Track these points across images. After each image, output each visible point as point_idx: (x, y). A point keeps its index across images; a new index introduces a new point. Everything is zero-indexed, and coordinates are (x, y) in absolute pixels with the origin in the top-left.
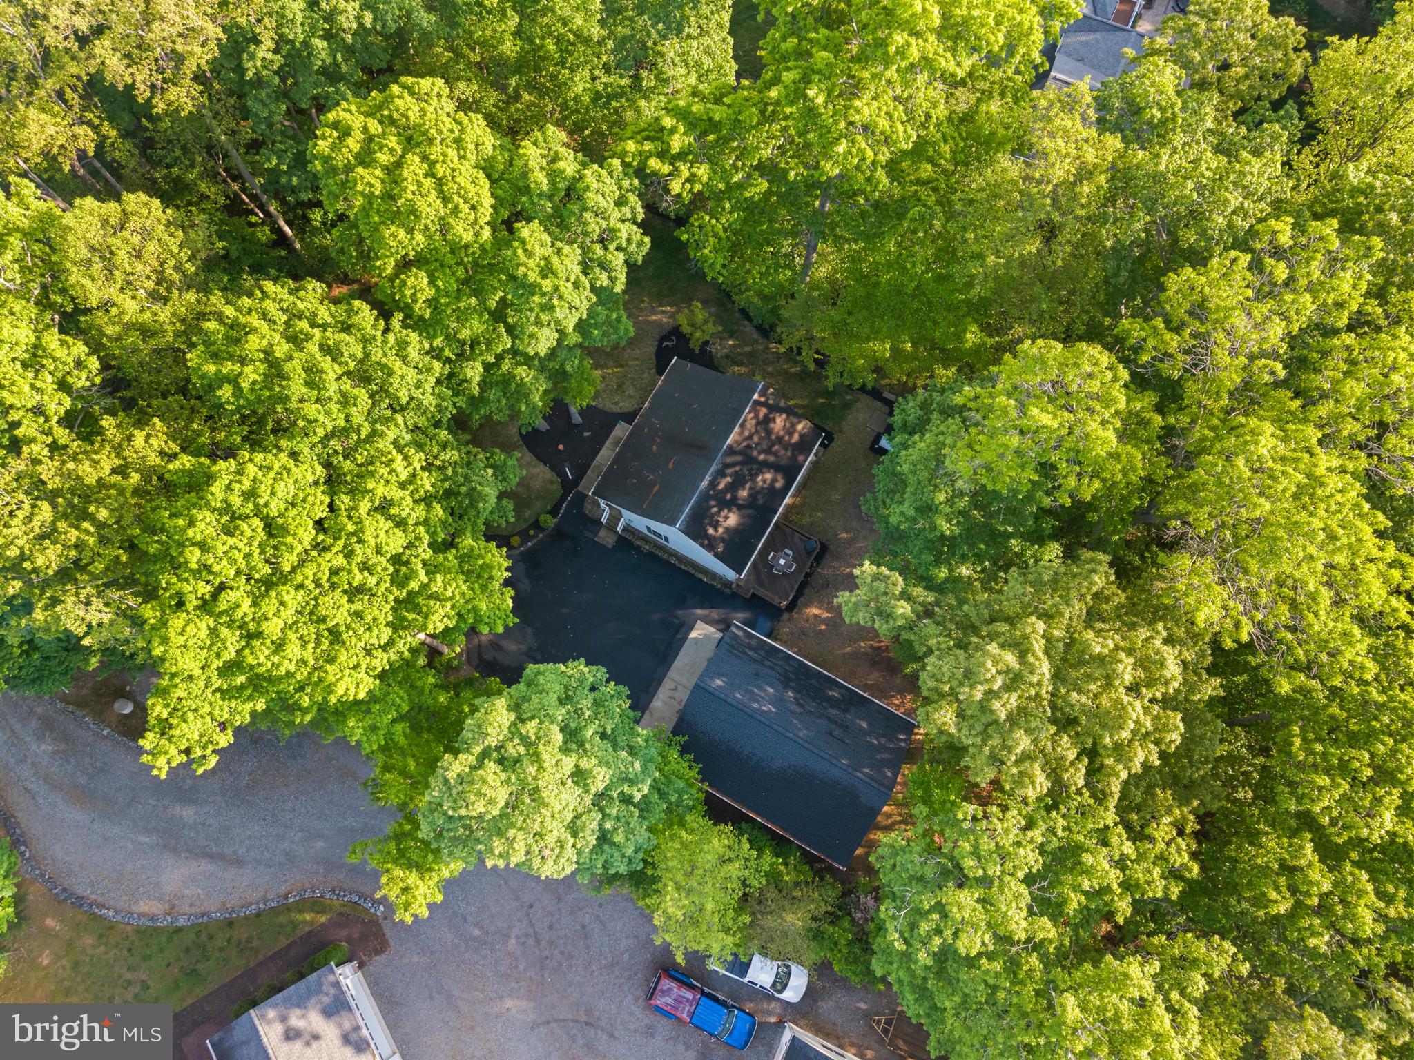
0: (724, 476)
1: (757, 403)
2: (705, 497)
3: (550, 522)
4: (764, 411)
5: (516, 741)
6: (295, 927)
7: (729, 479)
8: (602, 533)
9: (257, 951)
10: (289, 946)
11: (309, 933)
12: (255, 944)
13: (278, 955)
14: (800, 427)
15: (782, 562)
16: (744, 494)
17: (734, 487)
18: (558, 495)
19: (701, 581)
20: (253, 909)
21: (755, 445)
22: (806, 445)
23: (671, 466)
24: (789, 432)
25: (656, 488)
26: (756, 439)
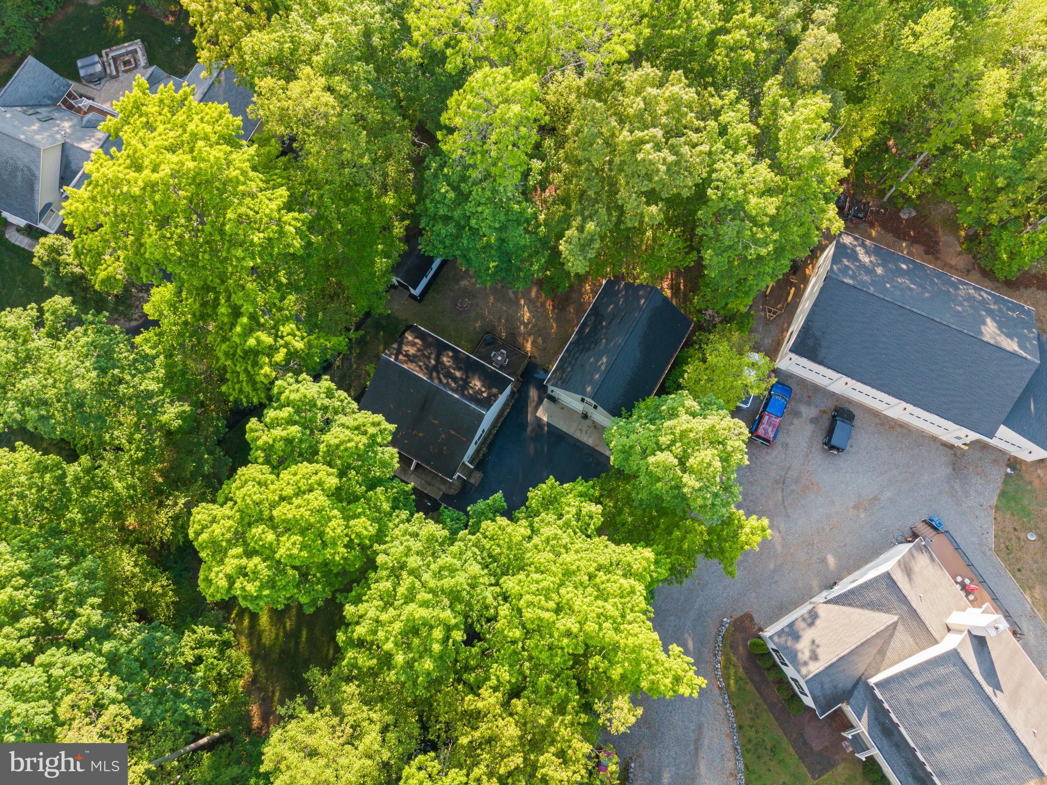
0: (448, 383)
1: (396, 359)
2: (463, 395)
4: (401, 357)
6: (741, 679)
7: (450, 381)
8: (472, 481)
9: (757, 704)
10: (752, 681)
11: (744, 668)
12: (752, 707)
13: (758, 689)
14: (410, 338)
15: (499, 358)
16: (458, 374)
17: (455, 379)
19: (509, 413)
20: (730, 712)
21: (425, 364)
22: (422, 336)
23: (436, 422)
24: (414, 344)
25: (452, 432)
26: (421, 364)
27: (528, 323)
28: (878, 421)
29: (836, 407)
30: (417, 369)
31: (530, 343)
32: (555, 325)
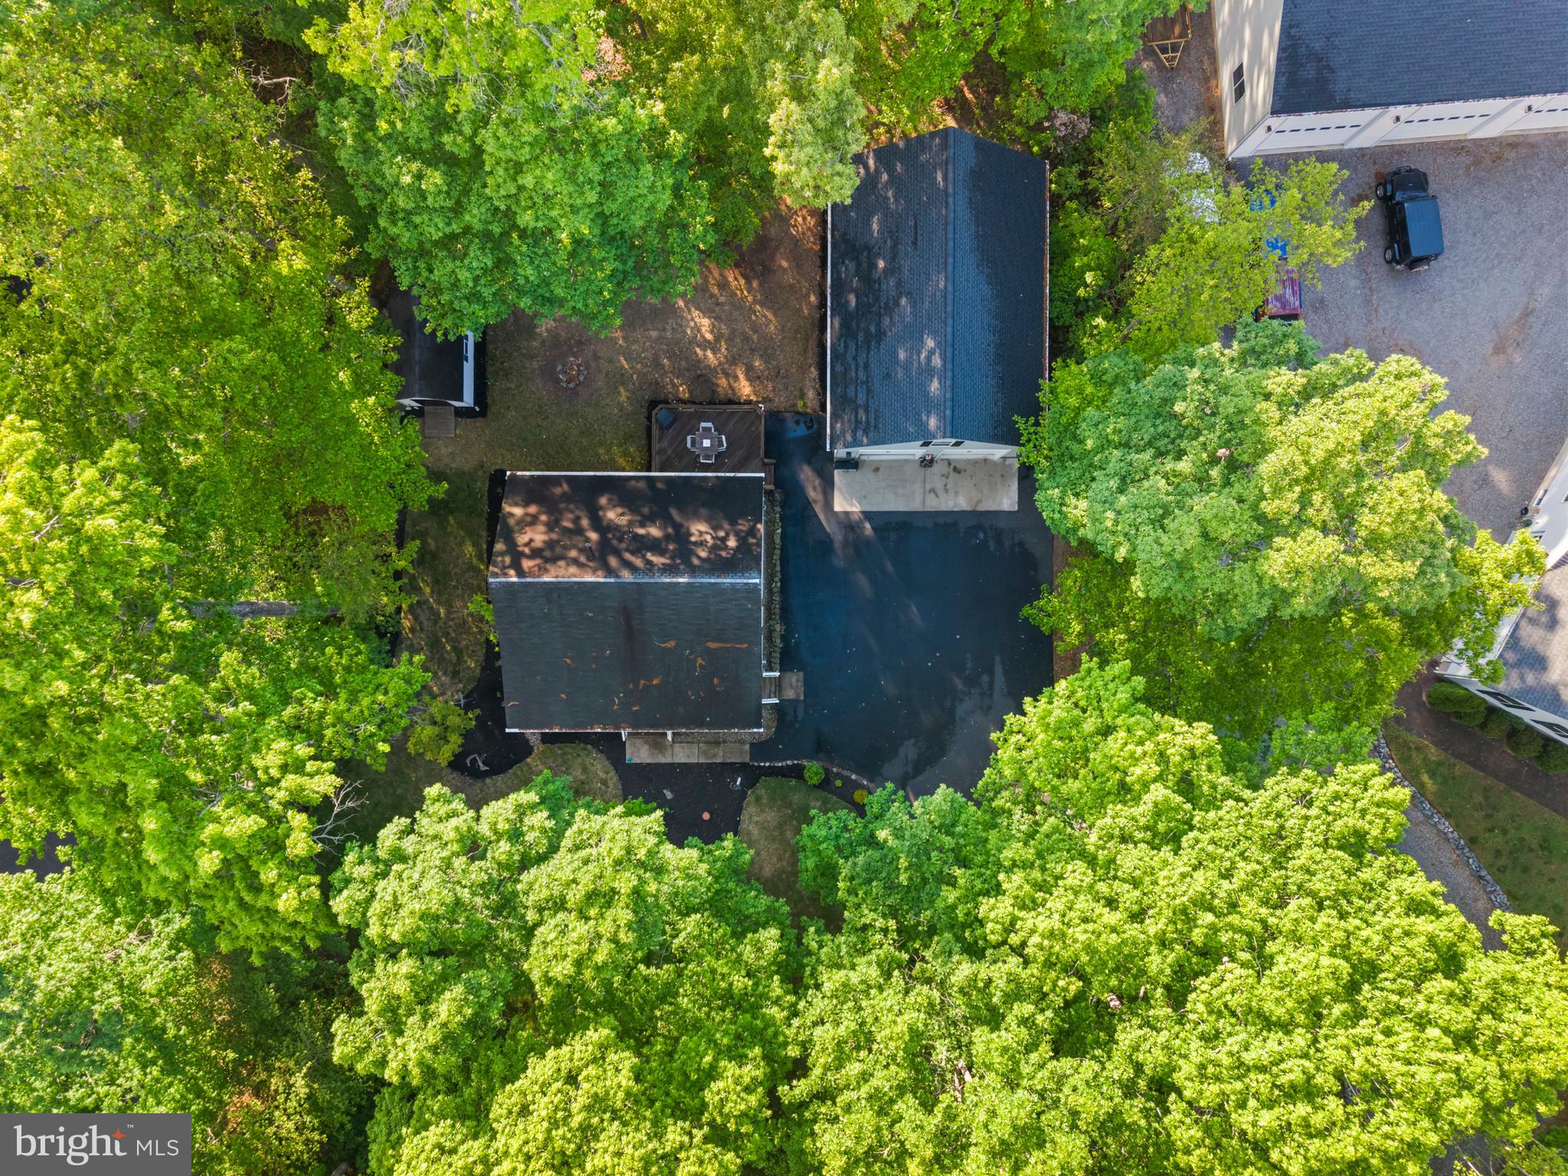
0: (649, 562)
1: (521, 573)
2: (693, 571)
3: (813, 770)
4: (526, 564)
5: (1311, 512)
6: (1439, 764)
7: (649, 556)
8: (790, 694)
9: (1485, 789)
12: (1479, 798)
13: (1476, 764)
14: (517, 511)
15: (707, 443)
16: (655, 532)
17: (655, 546)
18: (773, 781)
19: (783, 536)
20: (1446, 826)
21: (581, 550)
22: (535, 492)
23: (672, 644)
24: (533, 520)
25: (712, 645)
26: (573, 553)
27: (717, 339)
28: (1468, 160)
29: (1378, 175)
30: (573, 570)
31: (741, 377)
32: (770, 316)
